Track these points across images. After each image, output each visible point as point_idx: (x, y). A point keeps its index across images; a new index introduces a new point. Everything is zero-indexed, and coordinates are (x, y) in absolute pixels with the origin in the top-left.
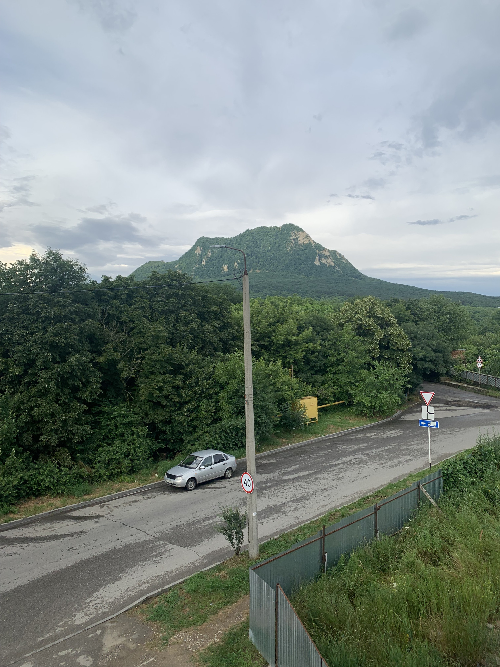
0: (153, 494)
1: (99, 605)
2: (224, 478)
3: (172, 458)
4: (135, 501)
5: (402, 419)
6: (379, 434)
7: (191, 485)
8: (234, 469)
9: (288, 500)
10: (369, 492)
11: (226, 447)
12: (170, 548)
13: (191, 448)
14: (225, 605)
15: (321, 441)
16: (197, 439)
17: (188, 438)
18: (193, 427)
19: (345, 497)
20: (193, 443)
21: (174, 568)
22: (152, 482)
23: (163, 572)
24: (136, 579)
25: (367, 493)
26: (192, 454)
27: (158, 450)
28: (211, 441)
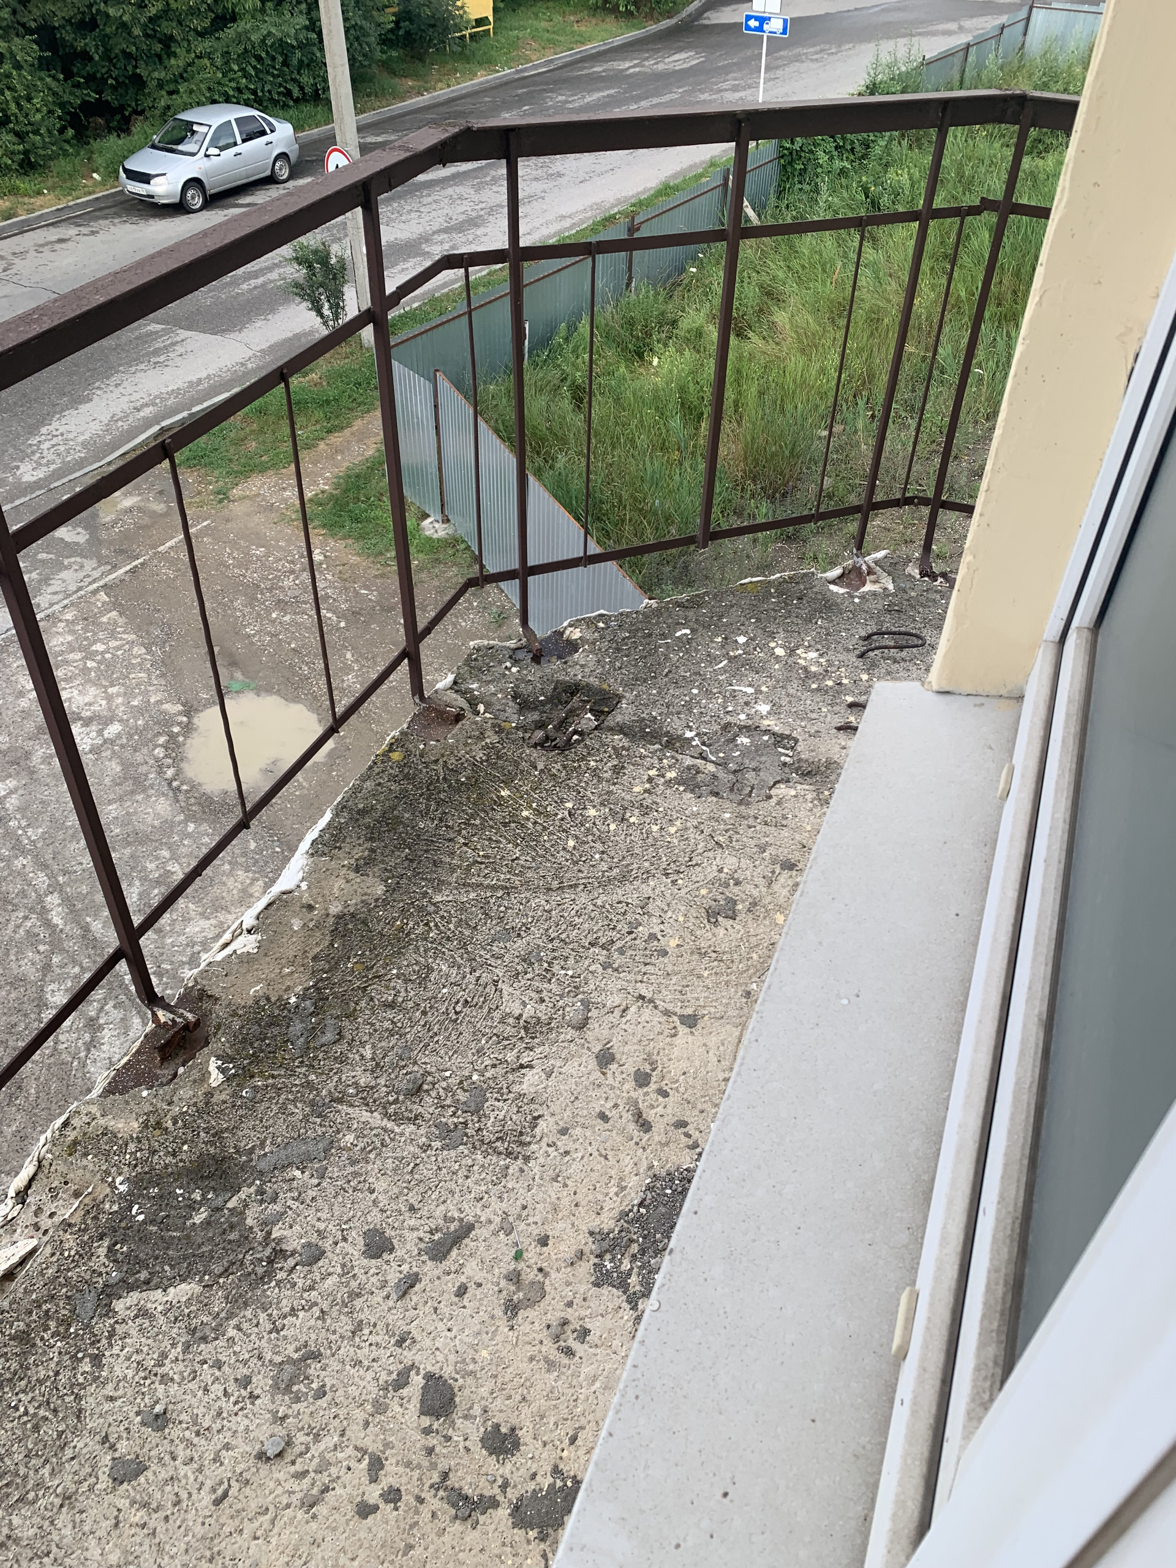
0: (101, 222)
1: (62, 448)
2: (271, 180)
3: (124, 128)
4: (61, 241)
5: (706, 22)
6: (646, 63)
7: (193, 198)
8: (293, 158)
9: (435, 229)
10: (616, 206)
11: (261, 100)
12: (182, 337)
13: (170, 103)
14: (329, 432)
15: (506, 84)
16: (182, 77)
17: (156, 75)
18: (160, 42)
19: (563, 217)
20: (172, 87)
21: (203, 375)
22: (90, 194)
23: (180, 384)
24: (126, 399)
25: (612, 207)
26: (179, 116)
27: (80, 107)
28: (219, 83)
